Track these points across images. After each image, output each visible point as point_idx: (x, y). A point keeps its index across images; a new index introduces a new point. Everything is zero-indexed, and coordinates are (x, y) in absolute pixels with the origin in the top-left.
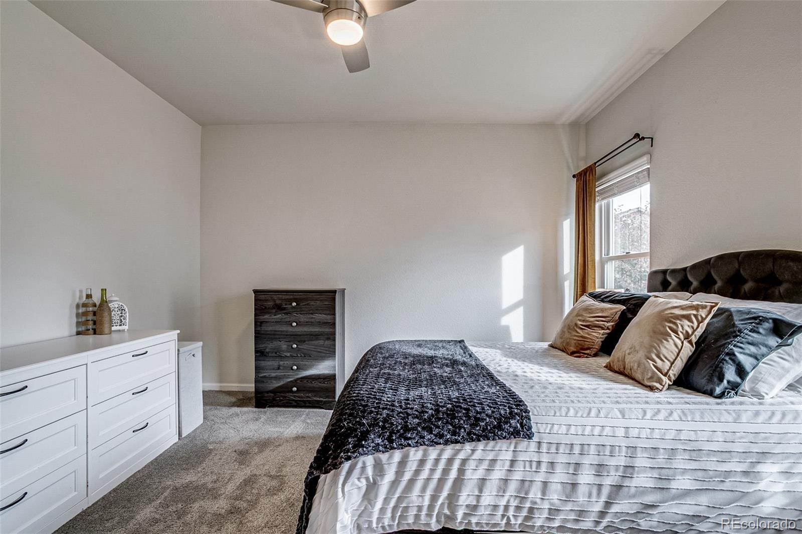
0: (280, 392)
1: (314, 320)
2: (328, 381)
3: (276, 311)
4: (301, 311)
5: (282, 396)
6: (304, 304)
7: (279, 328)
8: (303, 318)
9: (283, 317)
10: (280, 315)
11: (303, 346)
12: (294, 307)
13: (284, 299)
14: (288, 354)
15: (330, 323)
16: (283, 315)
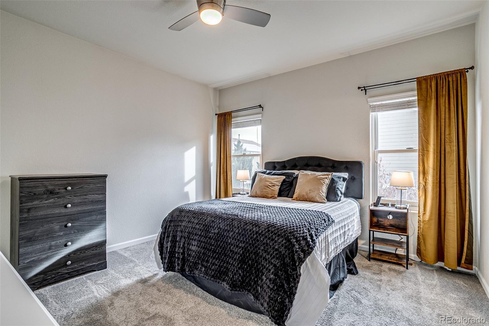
0: (51, 271)
1: (87, 200)
2: (100, 247)
3: (48, 196)
4: (75, 194)
5: (54, 274)
6: (77, 187)
7: (49, 211)
8: (76, 200)
9: (56, 201)
10: (52, 200)
11: (77, 224)
12: (69, 191)
13: (57, 185)
14: (62, 233)
15: (102, 200)
16: (56, 199)
